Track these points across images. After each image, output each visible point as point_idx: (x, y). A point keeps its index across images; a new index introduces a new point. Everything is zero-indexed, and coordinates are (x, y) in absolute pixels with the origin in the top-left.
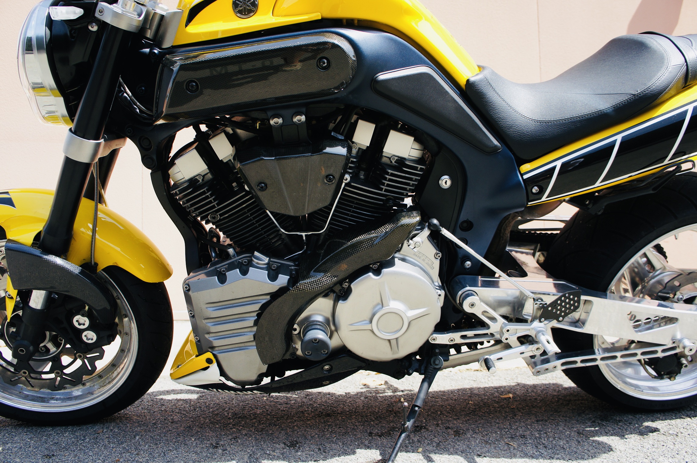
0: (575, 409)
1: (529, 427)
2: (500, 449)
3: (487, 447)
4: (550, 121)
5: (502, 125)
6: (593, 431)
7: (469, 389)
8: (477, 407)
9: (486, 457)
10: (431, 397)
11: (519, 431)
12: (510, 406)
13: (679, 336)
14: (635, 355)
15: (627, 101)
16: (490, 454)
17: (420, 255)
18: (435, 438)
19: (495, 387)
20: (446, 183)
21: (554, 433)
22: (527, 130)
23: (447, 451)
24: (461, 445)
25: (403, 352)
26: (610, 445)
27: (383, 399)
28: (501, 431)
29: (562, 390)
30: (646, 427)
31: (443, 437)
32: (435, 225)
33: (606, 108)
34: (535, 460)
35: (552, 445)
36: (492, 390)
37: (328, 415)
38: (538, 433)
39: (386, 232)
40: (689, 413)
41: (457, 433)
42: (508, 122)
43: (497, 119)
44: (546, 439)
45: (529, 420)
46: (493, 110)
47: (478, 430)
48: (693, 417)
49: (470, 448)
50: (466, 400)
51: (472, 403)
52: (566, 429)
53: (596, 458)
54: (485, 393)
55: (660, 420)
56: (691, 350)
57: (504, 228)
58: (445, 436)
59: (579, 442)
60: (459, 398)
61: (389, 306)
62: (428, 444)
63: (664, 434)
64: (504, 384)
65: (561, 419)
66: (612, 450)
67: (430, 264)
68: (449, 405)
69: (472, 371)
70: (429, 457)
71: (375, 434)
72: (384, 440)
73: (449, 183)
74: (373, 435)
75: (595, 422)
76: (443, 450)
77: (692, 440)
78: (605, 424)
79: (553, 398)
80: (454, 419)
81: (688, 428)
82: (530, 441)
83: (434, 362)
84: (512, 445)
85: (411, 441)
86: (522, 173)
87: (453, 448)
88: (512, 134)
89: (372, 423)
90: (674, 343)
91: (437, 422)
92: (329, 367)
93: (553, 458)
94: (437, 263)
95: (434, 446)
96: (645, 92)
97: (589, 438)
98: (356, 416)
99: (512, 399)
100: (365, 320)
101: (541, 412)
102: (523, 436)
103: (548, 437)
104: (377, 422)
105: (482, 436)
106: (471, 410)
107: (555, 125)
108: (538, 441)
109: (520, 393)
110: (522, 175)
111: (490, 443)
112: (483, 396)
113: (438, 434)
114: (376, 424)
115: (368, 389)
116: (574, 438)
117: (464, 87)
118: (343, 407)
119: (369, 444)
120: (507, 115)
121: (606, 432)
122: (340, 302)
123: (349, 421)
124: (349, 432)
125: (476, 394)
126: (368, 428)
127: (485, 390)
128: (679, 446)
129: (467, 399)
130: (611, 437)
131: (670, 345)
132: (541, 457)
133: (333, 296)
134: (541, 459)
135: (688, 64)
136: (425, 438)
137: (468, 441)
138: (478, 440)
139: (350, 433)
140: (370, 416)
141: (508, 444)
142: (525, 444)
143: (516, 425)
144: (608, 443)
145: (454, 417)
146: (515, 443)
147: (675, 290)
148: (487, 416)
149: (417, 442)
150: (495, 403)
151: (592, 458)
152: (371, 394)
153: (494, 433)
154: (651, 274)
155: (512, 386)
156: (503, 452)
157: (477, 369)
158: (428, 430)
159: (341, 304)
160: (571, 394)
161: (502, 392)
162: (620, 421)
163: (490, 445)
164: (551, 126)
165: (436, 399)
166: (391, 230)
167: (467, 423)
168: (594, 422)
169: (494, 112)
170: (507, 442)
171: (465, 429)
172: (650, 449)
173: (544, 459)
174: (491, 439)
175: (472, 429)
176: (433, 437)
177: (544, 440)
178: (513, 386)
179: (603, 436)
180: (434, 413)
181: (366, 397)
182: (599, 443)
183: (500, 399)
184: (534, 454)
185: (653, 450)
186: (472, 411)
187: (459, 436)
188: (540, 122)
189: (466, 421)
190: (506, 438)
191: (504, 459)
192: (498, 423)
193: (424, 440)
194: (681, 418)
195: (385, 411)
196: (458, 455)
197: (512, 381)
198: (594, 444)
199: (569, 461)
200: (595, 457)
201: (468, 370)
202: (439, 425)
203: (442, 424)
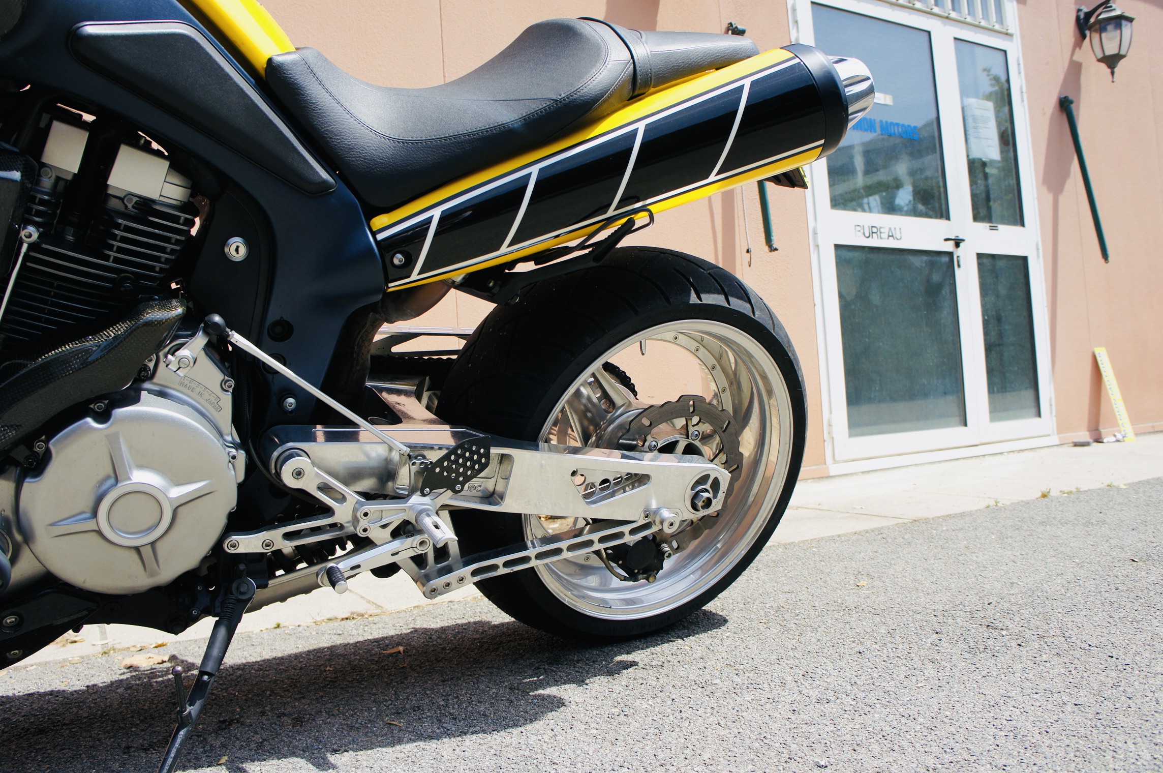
0: (508, 655)
1: (428, 692)
2: (375, 735)
3: (351, 736)
4: (421, 141)
5: (336, 145)
6: (534, 683)
7: (328, 648)
8: (339, 675)
9: (347, 751)
10: (256, 671)
11: (412, 701)
12: (399, 666)
13: (654, 506)
14: (590, 543)
15: (545, 110)
16: (355, 746)
17: (193, 385)
18: (256, 736)
19: (374, 639)
20: (237, 250)
21: (470, 694)
22: (380, 155)
23: (276, 753)
24: (304, 740)
25: (169, 571)
26: (560, 698)
27: (163, 685)
28: (379, 706)
29: (489, 629)
30: (618, 662)
31: (271, 731)
32: (216, 324)
33: (513, 119)
34: (435, 741)
35: (465, 714)
36: (368, 645)
37: (42, 731)
38: (444, 700)
39: (116, 337)
40: (680, 633)
41: (298, 721)
42: (346, 139)
43: (326, 134)
44: (456, 706)
45: (429, 682)
46: (319, 117)
47: (338, 710)
48: (687, 637)
49: (321, 741)
50: (320, 666)
51: (331, 669)
52: (490, 685)
53: (537, 721)
54: (356, 651)
55: (639, 649)
56: (672, 524)
57: (359, 343)
58: (275, 729)
59: (512, 702)
60: (308, 665)
61: (130, 479)
62: (241, 747)
63: (645, 667)
64: (392, 633)
65: (484, 673)
66: (563, 704)
67: (214, 401)
68: (288, 679)
69: (339, 620)
70: (240, 769)
71: (137, 748)
72: (154, 755)
73: (243, 250)
74: (133, 749)
75: (540, 668)
76: (269, 752)
77: (682, 669)
78: (555, 669)
79: (472, 644)
80: (295, 699)
81: (678, 654)
82: (428, 714)
83: (238, 588)
84: (396, 725)
85: (208, 748)
86: (374, 230)
87: (289, 747)
88: (354, 161)
89: (133, 729)
90: (646, 517)
91: (264, 708)
92: (16, 619)
93: (466, 734)
94: (227, 400)
95: (251, 750)
96: (572, 96)
97: (528, 693)
98: (102, 723)
99: (403, 654)
100: (83, 512)
101: (450, 667)
102: (418, 707)
103: (460, 703)
104: (143, 726)
105: (344, 720)
106: (328, 681)
107: (428, 148)
108: (443, 711)
109: (417, 643)
110: (374, 234)
111: (357, 728)
112: (352, 656)
113: (262, 728)
114: (142, 730)
115: (134, 674)
116: (503, 697)
117: (263, 72)
118: (78, 712)
119: (120, 767)
120: (345, 128)
121: (556, 681)
122: (28, 480)
123: (84, 734)
124: (81, 754)
125: (340, 655)
126: (124, 739)
127: (356, 646)
128: (665, 680)
129: (323, 665)
130: (563, 686)
131: (641, 522)
132: (446, 735)
133: (14, 472)
134: (446, 737)
135: (636, 61)
136: (237, 738)
137: (317, 731)
138: (337, 726)
139: (84, 755)
140: (130, 719)
141: (390, 724)
142: (420, 719)
143: (407, 693)
144: (557, 695)
145: (296, 696)
146: (402, 720)
147: (643, 433)
148: (356, 686)
149: (220, 747)
150: (373, 664)
151: (531, 721)
152: (139, 680)
153: (366, 710)
154: (610, 415)
155: (405, 634)
156: (380, 739)
157: (346, 616)
158: (243, 724)
159: (29, 486)
160: (504, 633)
161: (387, 646)
162: (578, 661)
163: (358, 731)
164: (421, 150)
165: (266, 672)
166: (125, 331)
167: (318, 703)
168: (538, 668)
169: (320, 121)
170: (389, 722)
171: (313, 713)
172: (621, 692)
173: (450, 738)
174: (359, 721)
175: (327, 710)
176: (252, 734)
177: (454, 708)
178: (408, 634)
179: (551, 686)
180: (258, 695)
181: (129, 687)
182: (543, 698)
183: (382, 656)
184: (433, 732)
185: (627, 693)
186: (330, 681)
187: (301, 726)
188: (404, 142)
189: (317, 699)
190: (387, 716)
191: (380, 749)
192: (374, 694)
193: (234, 742)
194: (669, 641)
195: (163, 705)
196: (297, 756)
197: (405, 627)
198: (536, 701)
199: (493, 732)
200: (536, 719)
201: (331, 620)
202: (265, 713)
203: (272, 710)
